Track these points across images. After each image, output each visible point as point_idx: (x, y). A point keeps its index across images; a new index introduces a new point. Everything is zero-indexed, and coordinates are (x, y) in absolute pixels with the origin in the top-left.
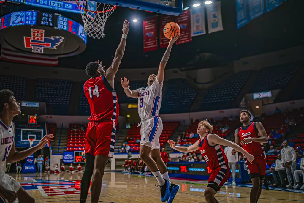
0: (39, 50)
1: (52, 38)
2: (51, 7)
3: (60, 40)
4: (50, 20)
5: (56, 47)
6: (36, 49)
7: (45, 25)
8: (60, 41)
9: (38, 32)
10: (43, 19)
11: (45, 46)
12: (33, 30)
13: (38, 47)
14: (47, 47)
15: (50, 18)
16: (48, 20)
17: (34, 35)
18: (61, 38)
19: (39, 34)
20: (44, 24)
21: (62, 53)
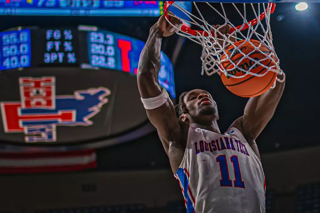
0: (44, 135)
1: (78, 96)
2: (68, 12)
3: (101, 98)
4: (68, 46)
5: (90, 119)
6: (34, 133)
7: (56, 64)
8: (99, 101)
9: (37, 85)
10: (49, 46)
11: (60, 120)
12: (24, 81)
13: (42, 127)
14: (66, 123)
15: (68, 41)
16: (62, 48)
17: (27, 94)
18: (102, 93)
19: (41, 91)
20: (52, 62)
21: (109, 132)
